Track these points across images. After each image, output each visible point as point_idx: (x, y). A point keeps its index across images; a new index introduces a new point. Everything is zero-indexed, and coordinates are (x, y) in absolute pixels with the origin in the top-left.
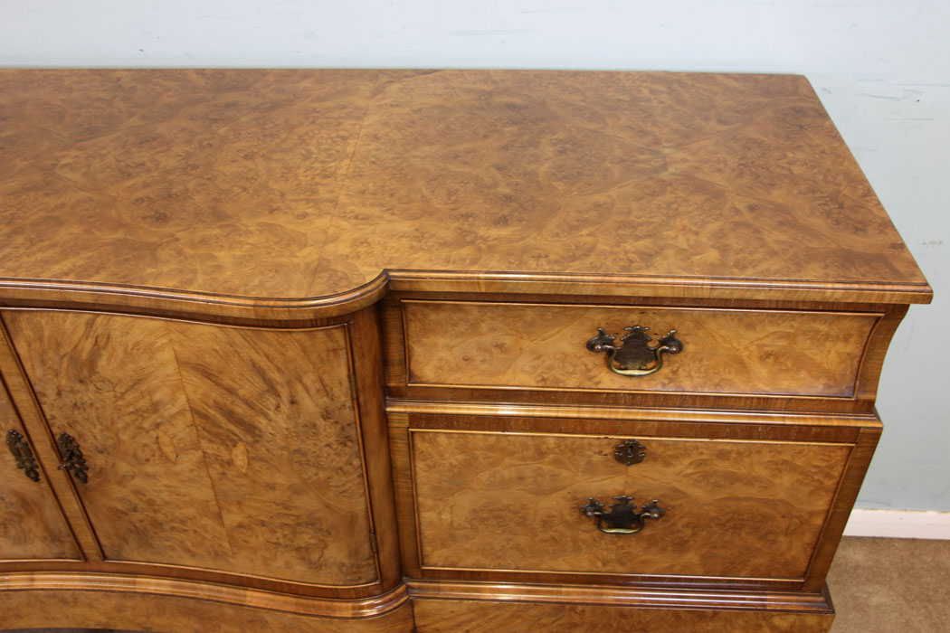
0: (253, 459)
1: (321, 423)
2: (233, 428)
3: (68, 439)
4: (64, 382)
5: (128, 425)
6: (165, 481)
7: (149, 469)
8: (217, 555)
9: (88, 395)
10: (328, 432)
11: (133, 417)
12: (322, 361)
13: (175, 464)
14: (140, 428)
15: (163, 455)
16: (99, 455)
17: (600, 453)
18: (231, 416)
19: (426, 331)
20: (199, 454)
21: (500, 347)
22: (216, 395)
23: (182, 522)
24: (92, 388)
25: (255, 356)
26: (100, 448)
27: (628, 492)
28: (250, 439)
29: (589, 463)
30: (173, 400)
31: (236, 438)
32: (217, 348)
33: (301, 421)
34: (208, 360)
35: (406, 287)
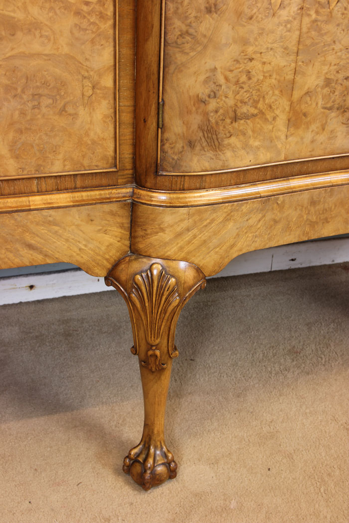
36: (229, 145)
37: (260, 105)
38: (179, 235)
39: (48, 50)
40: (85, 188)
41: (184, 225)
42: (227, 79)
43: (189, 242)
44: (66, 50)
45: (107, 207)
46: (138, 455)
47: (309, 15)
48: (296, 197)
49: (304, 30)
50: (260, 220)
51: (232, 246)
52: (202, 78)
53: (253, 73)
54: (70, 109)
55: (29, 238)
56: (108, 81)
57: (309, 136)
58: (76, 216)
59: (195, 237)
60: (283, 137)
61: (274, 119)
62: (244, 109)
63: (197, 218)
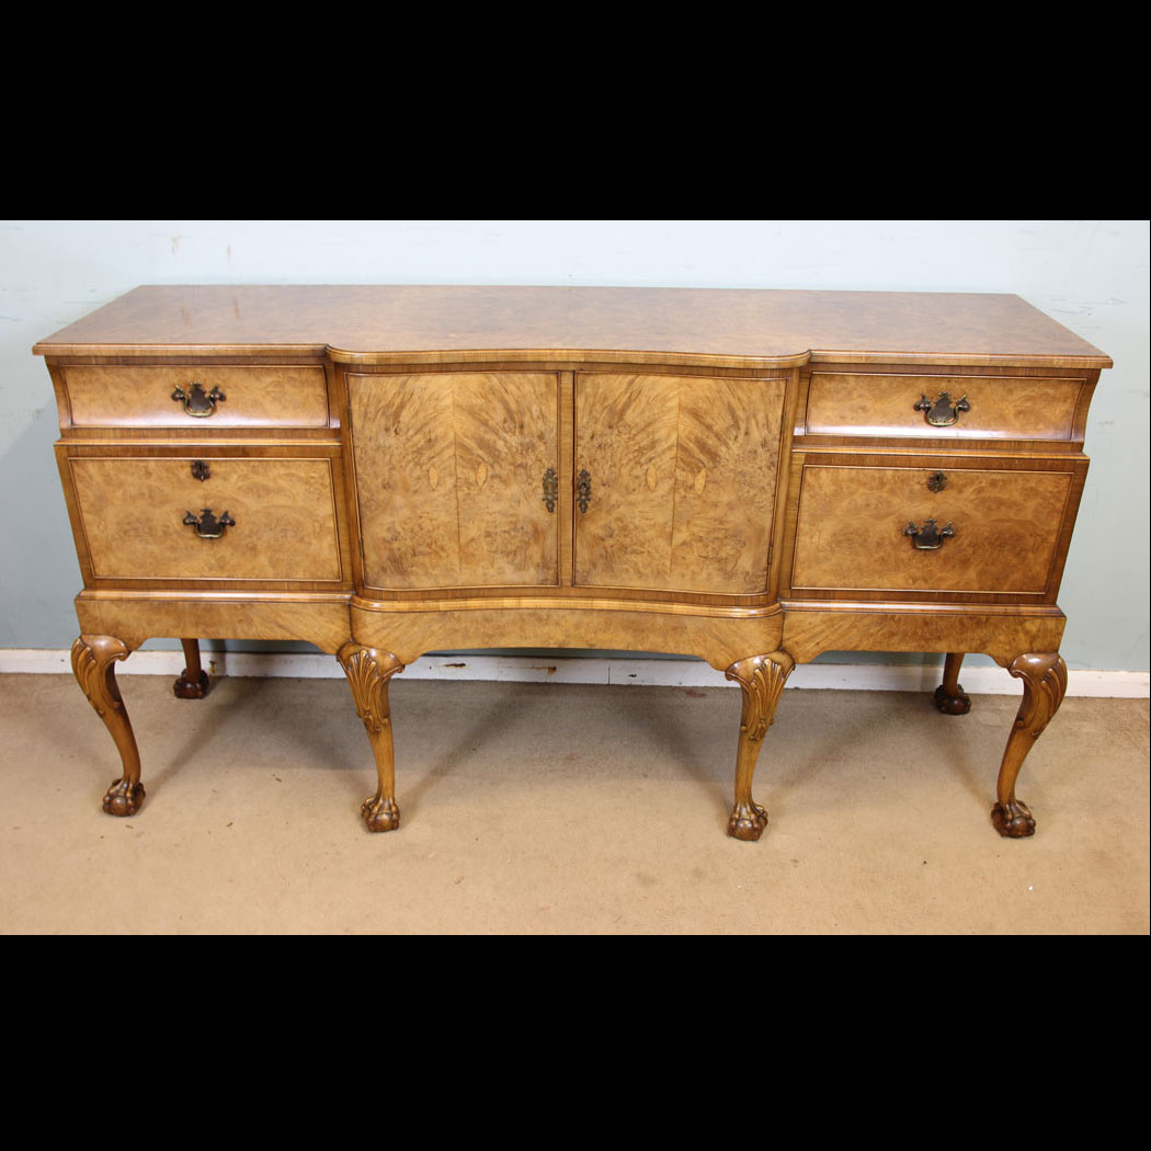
0: (709, 482)
1: (760, 450)
2: (701, 457)
3: (585, 474)
4: (599, 427)
5: (630, 460)
6: (641, 508)
7: (632, 498)
8: (659, 574)
9: (612, 438)
10: (763, 457)
11: (636, 454)
12: (770, 403)
13: (653, 492)
14: (638, 463)
15: (647, 484)
16: (602, 488)
17: (919, 483)
18: (703, 447)
19: (822, 397)
20: (672, 481)
21: (863, 409)
22: (698, 431)
23: (642, 544)
24: (616, 432)
25: (732, 400)
26: (605, 481)
27: (934, 515)
28: (711, 464)
29: (911, 491)
30: (669, 436)
31: (701, 465)
32: (708, 395)
33: (748, 448)
34: (700, 405)
35: (820, 360)
36: (412, 572)
37: (433, 546)
38: (378, 631)
39: (289, 503)
40: (320, 591)
41: (380, 624)
42: (403, 529)
43: (385, 637)
44: (301, 504)
45: (331, 606)
46: (370, 803)
47: (463, 491)
48: (470, 614)
49: (460, 499)
50: (441, 628)
51: (421, 644)
52: (385, 527)
53: (424, 525)
54: (306, 539)
55: (280, 621)
56: (331, 524)
57: (480, 571)
58: (310, 609)
59: (389, 634)
60: (458, 569)
61: (448, 556)
62: (421, 549)
63: (389, 620)
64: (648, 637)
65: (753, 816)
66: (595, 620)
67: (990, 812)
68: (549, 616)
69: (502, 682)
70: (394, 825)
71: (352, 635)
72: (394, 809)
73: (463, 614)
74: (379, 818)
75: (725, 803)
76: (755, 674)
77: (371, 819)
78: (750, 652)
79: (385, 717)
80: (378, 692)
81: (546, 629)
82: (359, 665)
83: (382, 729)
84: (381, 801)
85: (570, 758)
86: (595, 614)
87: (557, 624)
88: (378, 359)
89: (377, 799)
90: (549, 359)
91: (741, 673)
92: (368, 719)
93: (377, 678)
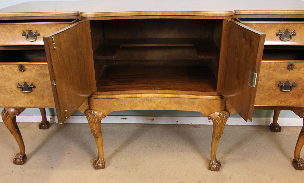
35: (238, 14)
38: (97, 105)
41: (98, 102)
43: (99, 107)
46: (96, 160)
48: (126, 99)
50: (117, 104)
51: (111, 109)
63: (100, 101)
64: (183, 106)
65: (217, 164)
66: (166, 100)
67: (291, 162)
68: (151, 100)
69: (138, 124)
70: (103, 167)
71: (89, 107)
72: (103, 162)
73: (124, 99)
74: (98, 165)
75: (207, 160)
76: (217, 117)
77: (96, 165)
78: (216, 111)
79: (100, 133)
80: (97, 124)
81: (150, 104)
82: (91, 116)
83: (99, 136)
84: (99, 160)
85: (159, 146)
86: (166, 99)
87: (154, 102)
88: (95, 15)
89: (98, 159)
90: (150, 14)
91: (213, 117)
92: (95, 133)
93: (97, 120)
